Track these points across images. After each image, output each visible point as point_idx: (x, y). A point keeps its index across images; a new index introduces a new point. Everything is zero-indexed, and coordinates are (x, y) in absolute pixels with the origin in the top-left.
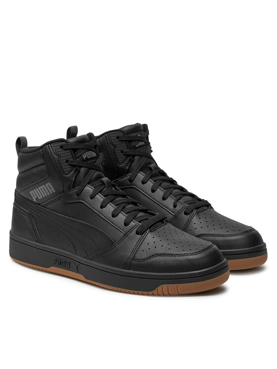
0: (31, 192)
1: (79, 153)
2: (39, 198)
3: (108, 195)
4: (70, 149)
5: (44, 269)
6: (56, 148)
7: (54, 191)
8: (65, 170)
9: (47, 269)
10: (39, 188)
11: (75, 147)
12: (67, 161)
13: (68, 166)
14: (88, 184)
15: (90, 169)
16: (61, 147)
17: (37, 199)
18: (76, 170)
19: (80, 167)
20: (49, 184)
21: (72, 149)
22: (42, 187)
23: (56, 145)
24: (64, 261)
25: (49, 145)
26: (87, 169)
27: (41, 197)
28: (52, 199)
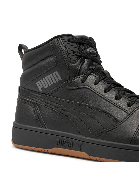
0: (37, 83)
1: (83, 47)
2: (45, 87)
3: (110, 83)
4: (76, 42)
5: (46, 150)
6: (64, 41)
7: (60, 79)
8: (72, 60)
9: (49, 150)
10: (46, 78)
11: (81, 41)
12: (74, 52)
13: (75, 56)
14: (92, 72)
15: (93, 61)
16: (69, 40)
17: (43, 89)
18: (81, 61)
19: (85, 58)
20: (56, 72)
21: (78, 43)
22: (48, 76)
23: (64, 38)
24: (66, 141)
25: (58, 38)
26: (91, 60)
27: (47, 86)
28: (58, 87)
